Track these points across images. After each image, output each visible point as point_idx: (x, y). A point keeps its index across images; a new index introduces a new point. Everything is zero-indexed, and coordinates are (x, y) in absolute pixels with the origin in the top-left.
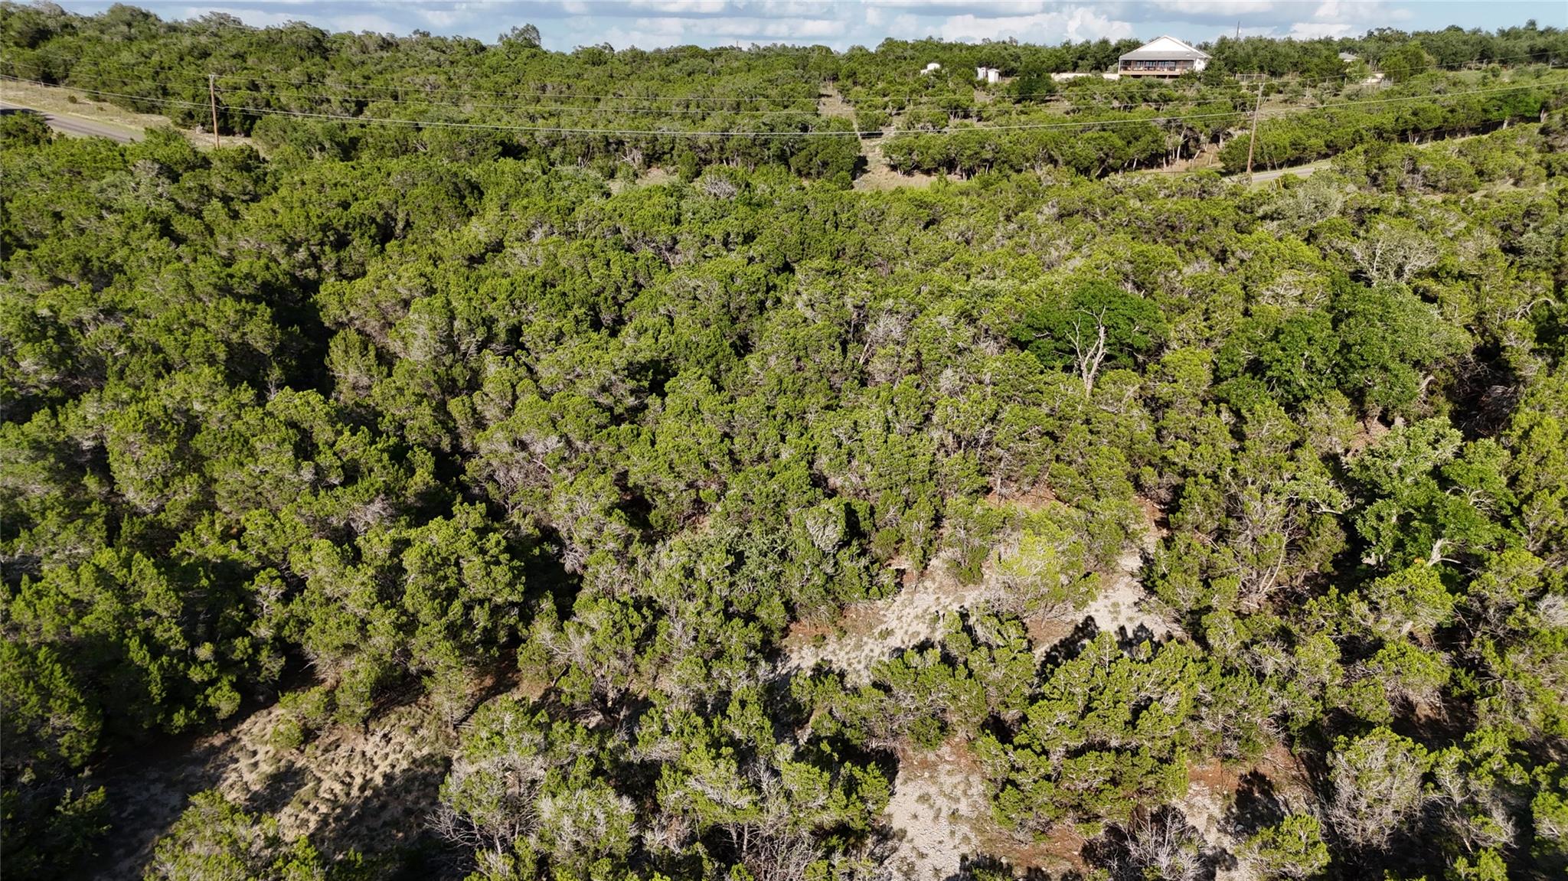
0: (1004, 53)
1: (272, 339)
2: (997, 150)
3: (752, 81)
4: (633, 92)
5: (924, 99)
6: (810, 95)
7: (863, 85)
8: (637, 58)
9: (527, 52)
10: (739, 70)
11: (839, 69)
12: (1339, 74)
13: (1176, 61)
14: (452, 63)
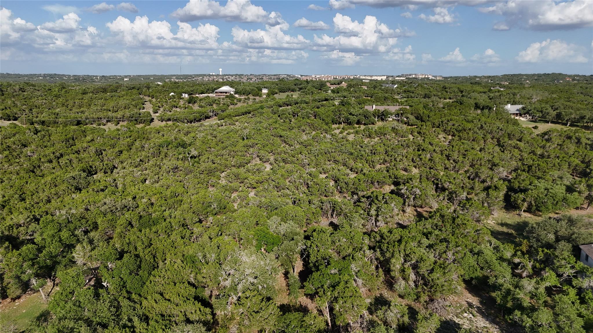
7: (155, 98)
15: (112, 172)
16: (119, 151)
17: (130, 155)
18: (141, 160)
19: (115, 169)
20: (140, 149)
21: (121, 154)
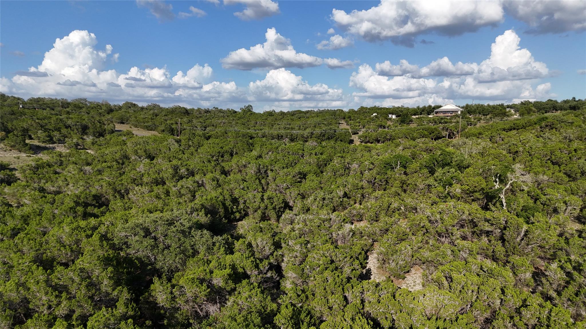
0: (397, 110)
1: (221, 170)
2: (391, 136)
3: (318, 119)
4: (283, 123)
5: (372, 124)
6: (336, 123)
7: (353, 120)
8: (282, 113)
9: (249, 113)
10: (314, 117)
11: (345, 115)
12: (505, 114)
13: (453, 112)
14: (228, 116)
15: (279, 217)
16: (300, 173)
17: (320, 183)
18: (345, 193)
19: (287, 211)
20: (342, 171)
21: (303, 180)
